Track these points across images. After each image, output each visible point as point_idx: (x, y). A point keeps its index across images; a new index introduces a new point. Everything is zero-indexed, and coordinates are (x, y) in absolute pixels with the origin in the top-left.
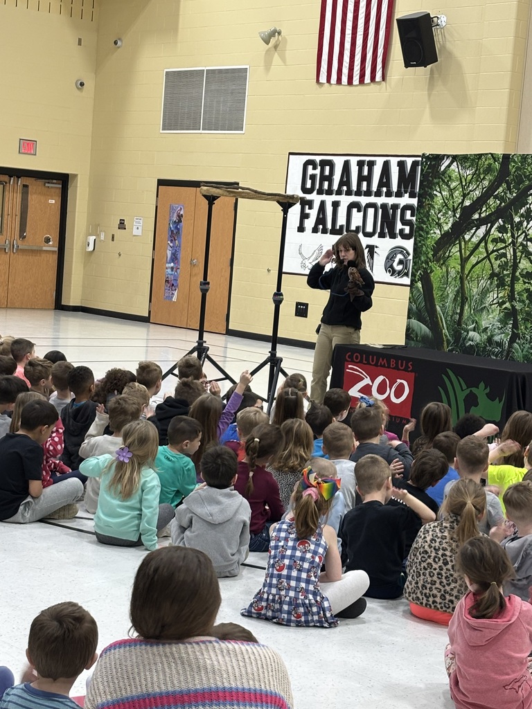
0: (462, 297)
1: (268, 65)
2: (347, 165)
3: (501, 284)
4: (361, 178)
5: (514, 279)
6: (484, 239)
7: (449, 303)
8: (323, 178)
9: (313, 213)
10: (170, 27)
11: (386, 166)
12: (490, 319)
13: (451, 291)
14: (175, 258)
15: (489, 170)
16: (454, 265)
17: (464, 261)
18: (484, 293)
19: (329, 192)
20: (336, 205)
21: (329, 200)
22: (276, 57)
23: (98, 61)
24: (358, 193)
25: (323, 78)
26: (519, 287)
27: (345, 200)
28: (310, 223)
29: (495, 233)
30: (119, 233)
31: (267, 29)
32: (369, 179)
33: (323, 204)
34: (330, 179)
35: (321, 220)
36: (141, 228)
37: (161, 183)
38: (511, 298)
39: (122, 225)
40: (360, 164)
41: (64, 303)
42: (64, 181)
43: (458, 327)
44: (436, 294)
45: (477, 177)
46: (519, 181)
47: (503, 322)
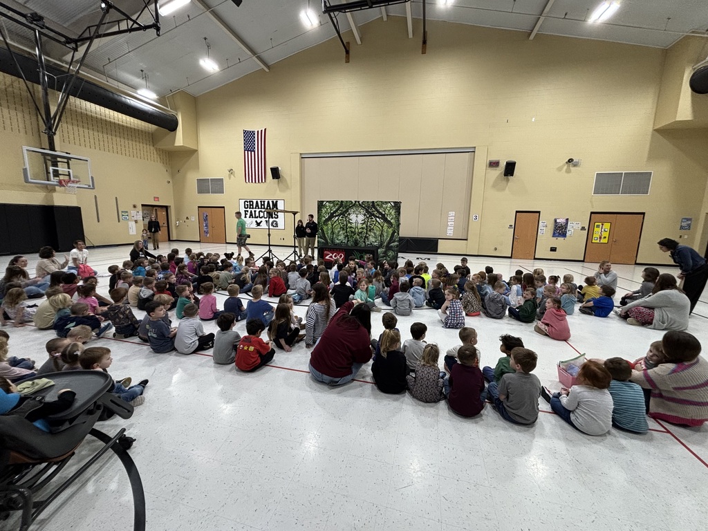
0: (333, 233)
1: (230, 178)
2: (257, 202)
3: (343, 229)
4: (261, 205)
5: (347, 228)
6: (338, 219)
7: (329, 234)
8: (250, 205)
9: (249, 214)
10: (197, 167)
11: (268, 202)
12: (342, 237)
13: (329, 232)
14: (206, 226)
15: (337, 204)
16: (330, 226)
17: (332, 225)
18: (339, 232)
19: (253, 208)
20: (255, 211)
21: (253, 210)
22: (232, 176)
23: (173, 176)
24: (261, 208)
25: (247, 181)
26: (348, 230)
27: (258, 210)
28: (248, 216)
29: (340, 218)
30: (186, 220)
31: (229, 169)
32: (264, 205)
33: (251, 211)
34: (253, 205)
35: (251, 215)
36: (194, 218)
37: (199, 207)
38: (346, 232)
39: (187, 218)
40: (261, 202)
41: (171, 239)
42: (166, 208)
43: (332, 240)
44: (325, 233)
45: (334, 206)
46: (346, 207)
47: (345, 238)
